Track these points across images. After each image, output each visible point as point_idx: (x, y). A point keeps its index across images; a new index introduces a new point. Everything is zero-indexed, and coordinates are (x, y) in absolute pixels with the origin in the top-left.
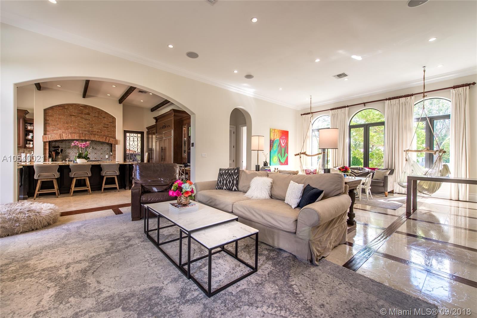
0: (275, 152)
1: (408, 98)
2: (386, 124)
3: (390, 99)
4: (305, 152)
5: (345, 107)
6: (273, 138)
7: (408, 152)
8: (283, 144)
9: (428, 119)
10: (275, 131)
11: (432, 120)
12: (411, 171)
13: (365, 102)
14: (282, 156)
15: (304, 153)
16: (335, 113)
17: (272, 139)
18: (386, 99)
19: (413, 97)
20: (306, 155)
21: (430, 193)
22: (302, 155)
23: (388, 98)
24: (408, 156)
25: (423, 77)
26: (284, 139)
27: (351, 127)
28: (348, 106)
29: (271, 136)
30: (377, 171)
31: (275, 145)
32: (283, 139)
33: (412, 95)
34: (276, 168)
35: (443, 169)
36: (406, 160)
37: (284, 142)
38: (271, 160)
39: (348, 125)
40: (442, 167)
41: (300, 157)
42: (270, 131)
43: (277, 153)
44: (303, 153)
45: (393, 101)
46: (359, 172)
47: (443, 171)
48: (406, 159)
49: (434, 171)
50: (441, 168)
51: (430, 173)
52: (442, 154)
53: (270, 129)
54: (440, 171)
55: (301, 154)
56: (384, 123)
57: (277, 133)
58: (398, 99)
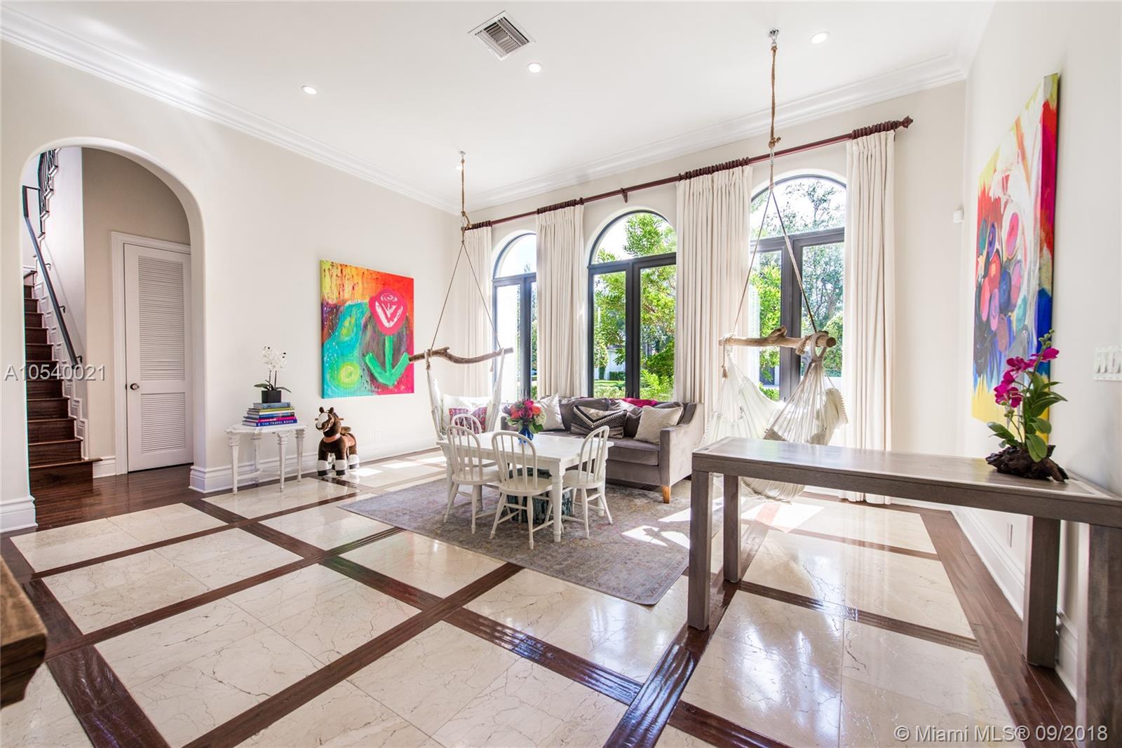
0: (351, 347)
1: (736, 169)
2: (679, 259)
3: (689, 176)
4: (446, 349)
5: (573, 203)
6: (335, 295)
7: (728, 347)
8: (389, 320)
9: (787, 240)
10: (346, 271)
11: (798, 243)
12: (737, 411)
13: (625, 187)
14: (383, 365)
15: (443, 353)
16: (549, 223)
17: (332, 300)
18: (680, 178)
19: (747, 168)
20: (450, 358)
21: (788, 494)
22: (434, 360)
23: (683, 173)
24: (730, 359)
25: (771, 106)
26: (392, 303)
27: (593, 270)
28: (582, 201)
29: (327, 290)
30: (647, 413)
31: (347, 324)
32: (385, 305)
33: (746, 162)
34: (326, 409)
35: (825, 406)
36: (725, 375)
37: (393, 315)
38: (327, 376)
39: (587, 264)
40: (824, 398)
41: (428, 367)
42: (322, 272)
43: (356, 353)
44: (436, 353)
45: (697, 182)
46: (602, 413)
47: (826, 412)
48: (725, 370)
49: (800, 411)
50: (820, 402)
51: (789, 417)
52: (824, 350)
53: (321, 263)
54: (818, 413)
55: (429, 355)
56: (675, 257)
57: (358, 279)
58: (710, 176)
